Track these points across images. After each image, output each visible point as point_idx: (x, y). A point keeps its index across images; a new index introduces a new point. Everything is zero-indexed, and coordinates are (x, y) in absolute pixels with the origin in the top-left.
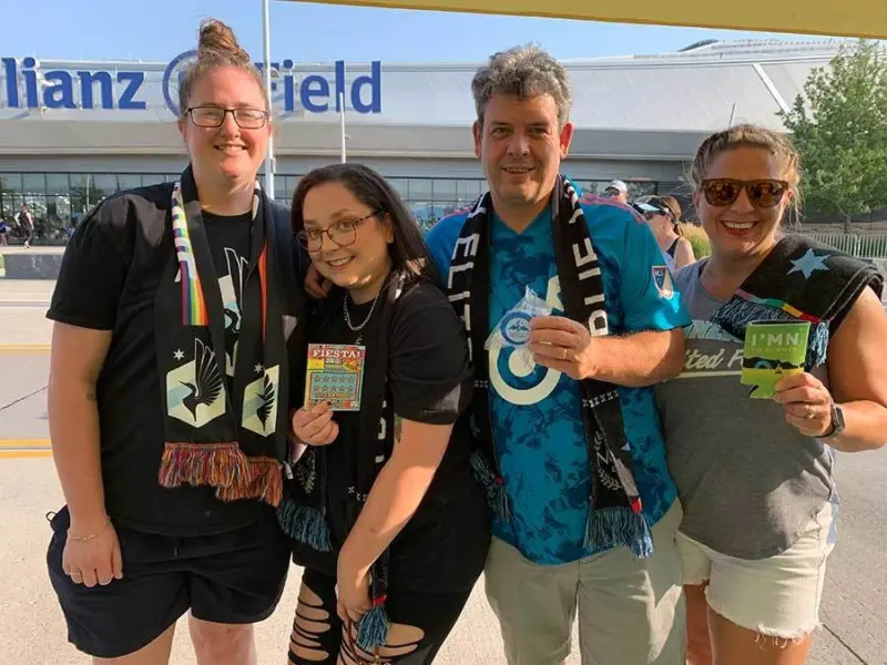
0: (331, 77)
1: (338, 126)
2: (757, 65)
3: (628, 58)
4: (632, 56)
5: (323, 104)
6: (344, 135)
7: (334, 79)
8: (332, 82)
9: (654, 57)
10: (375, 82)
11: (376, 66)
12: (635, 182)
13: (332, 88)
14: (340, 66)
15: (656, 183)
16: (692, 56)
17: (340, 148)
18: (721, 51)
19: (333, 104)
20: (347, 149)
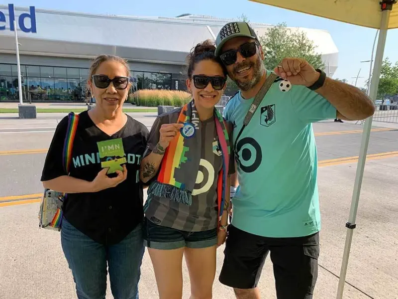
0: (6, 12)
1: (14, 38)
2: (208, 26)
3: (156, 18)
4: (158, 17)
5: (3, 26)
6: (17, 43)
7: (8, 13)
8: (7, 15)
9: (167, 18)
10: (32, 16)
11: (32, 9)
12: (161, 73)
13: (7, 18)
14: (11, 7)
15: (171, 74)
16: (181, 20)
17: (16, 50)
18: (194, 19)
19: (8, 25)
20: (19, 50)
